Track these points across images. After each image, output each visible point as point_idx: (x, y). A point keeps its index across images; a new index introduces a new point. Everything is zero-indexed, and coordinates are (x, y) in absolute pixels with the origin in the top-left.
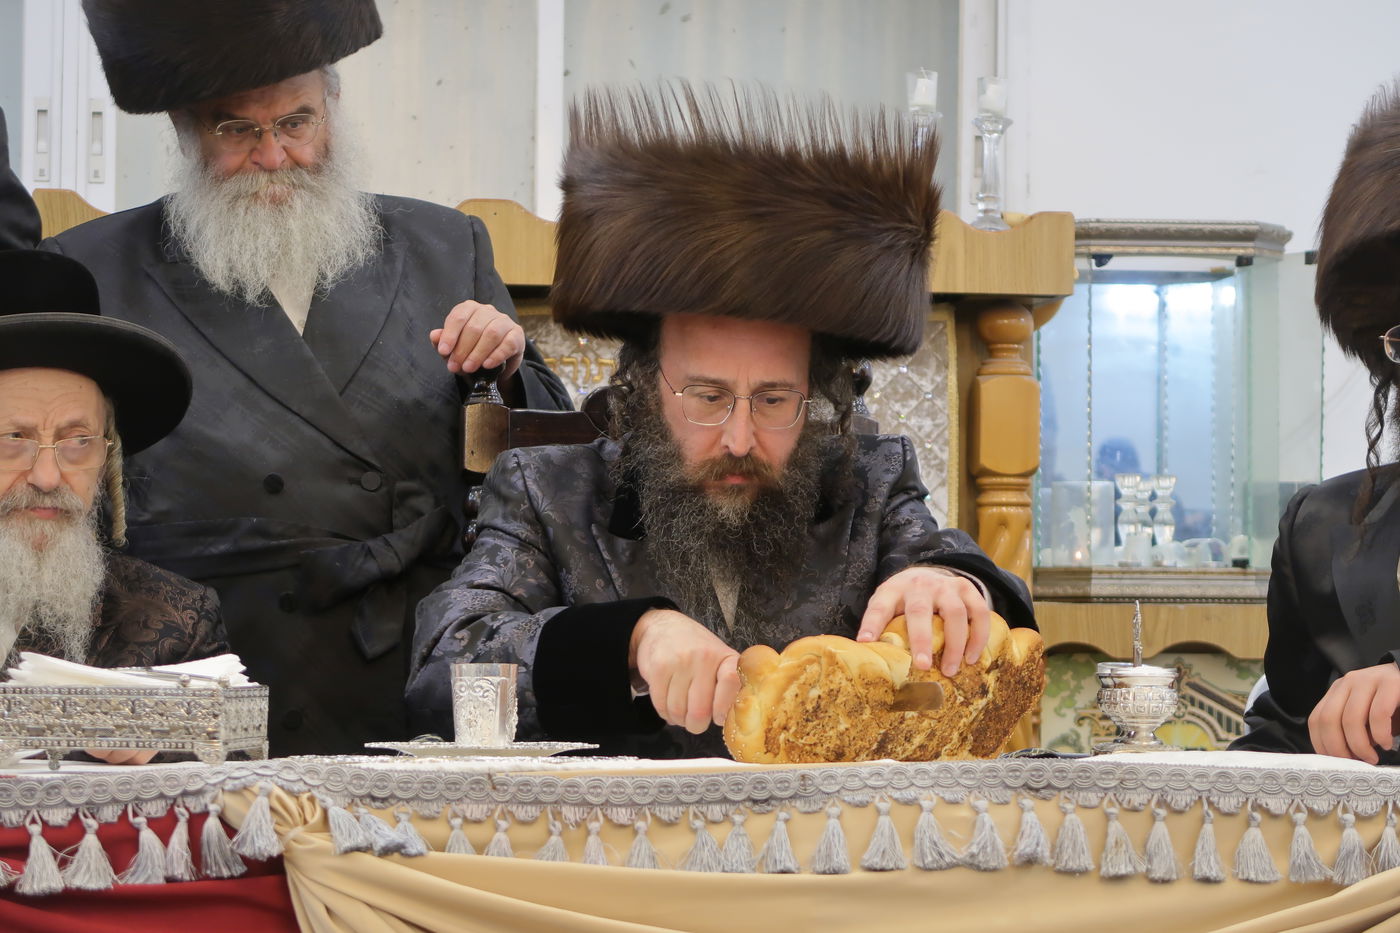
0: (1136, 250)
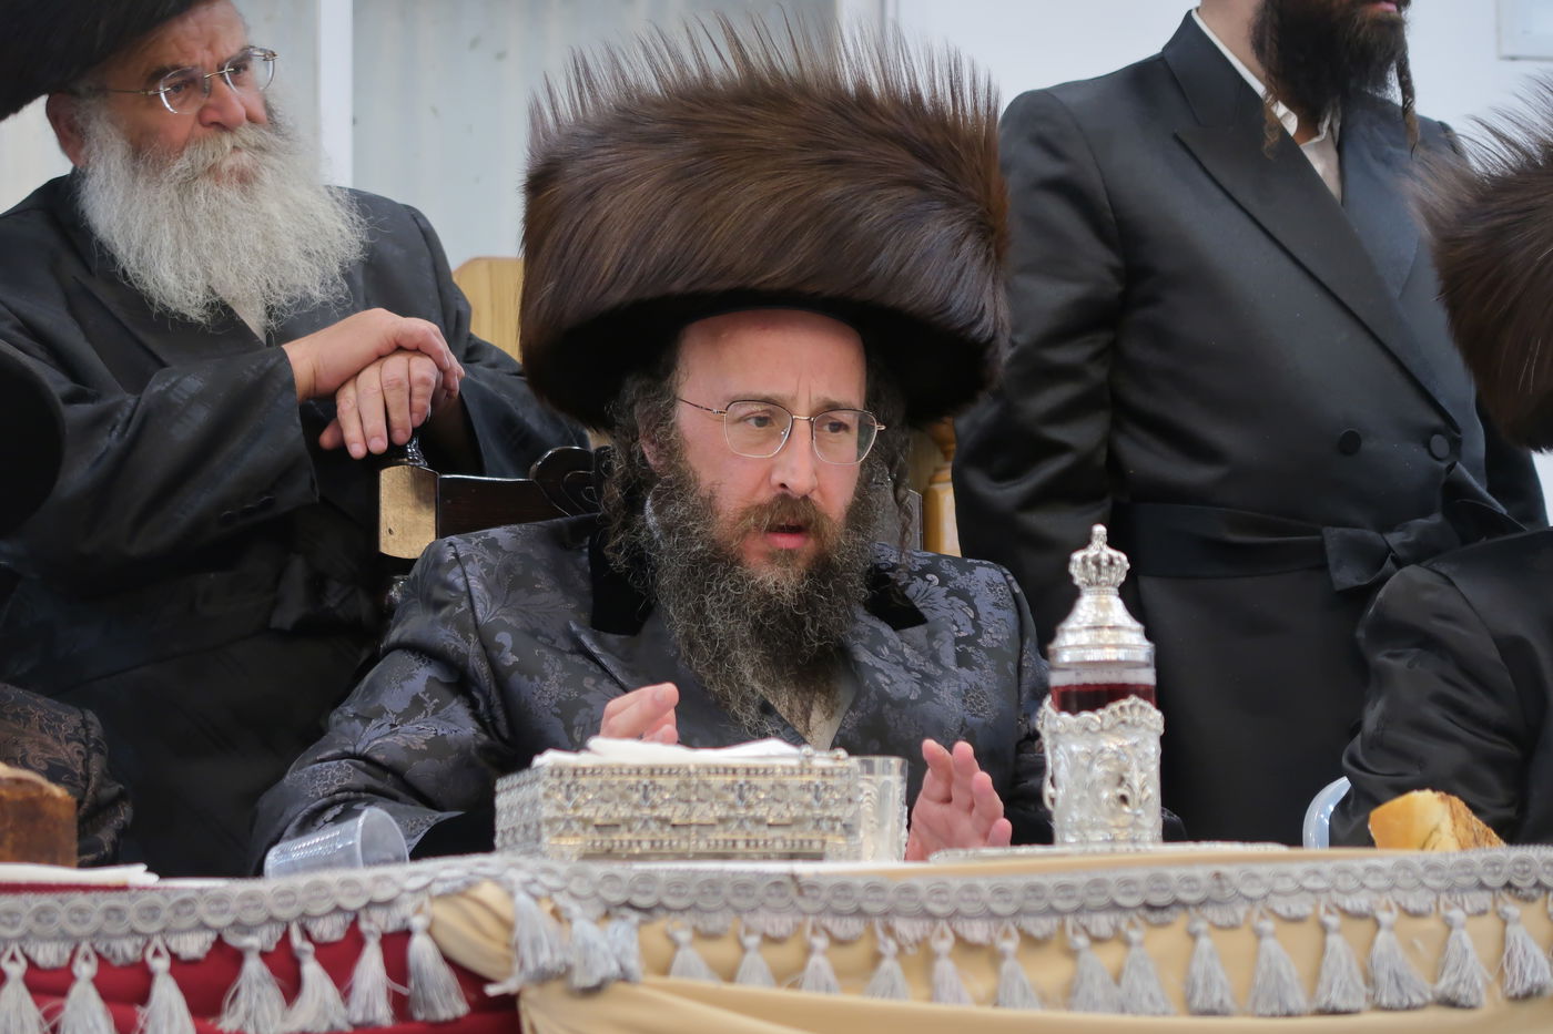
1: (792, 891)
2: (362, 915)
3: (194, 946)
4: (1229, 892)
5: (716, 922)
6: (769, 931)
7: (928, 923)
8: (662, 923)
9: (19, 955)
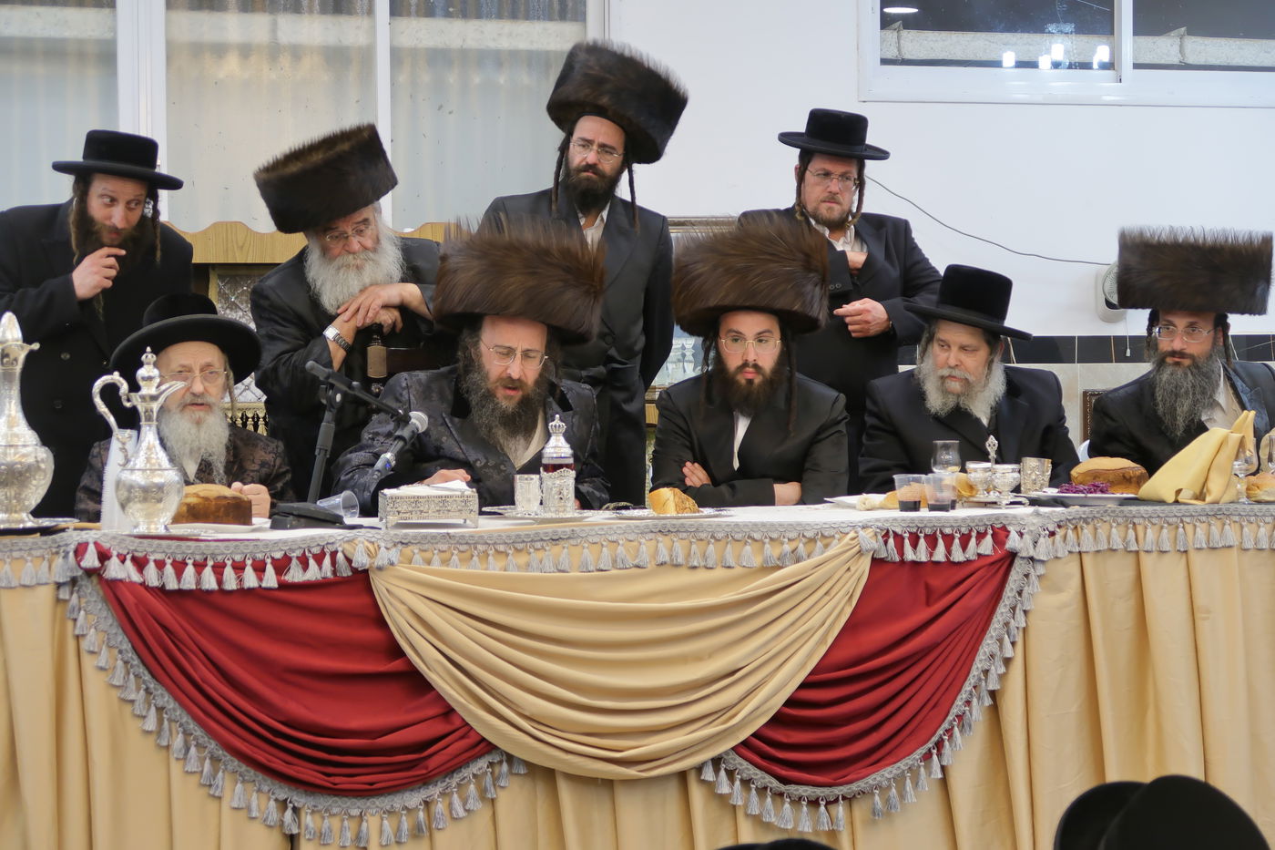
1: (448, 537)
3: (278, 555)
5: (426, 547)
8: (411, 547)
9: (230, 558)
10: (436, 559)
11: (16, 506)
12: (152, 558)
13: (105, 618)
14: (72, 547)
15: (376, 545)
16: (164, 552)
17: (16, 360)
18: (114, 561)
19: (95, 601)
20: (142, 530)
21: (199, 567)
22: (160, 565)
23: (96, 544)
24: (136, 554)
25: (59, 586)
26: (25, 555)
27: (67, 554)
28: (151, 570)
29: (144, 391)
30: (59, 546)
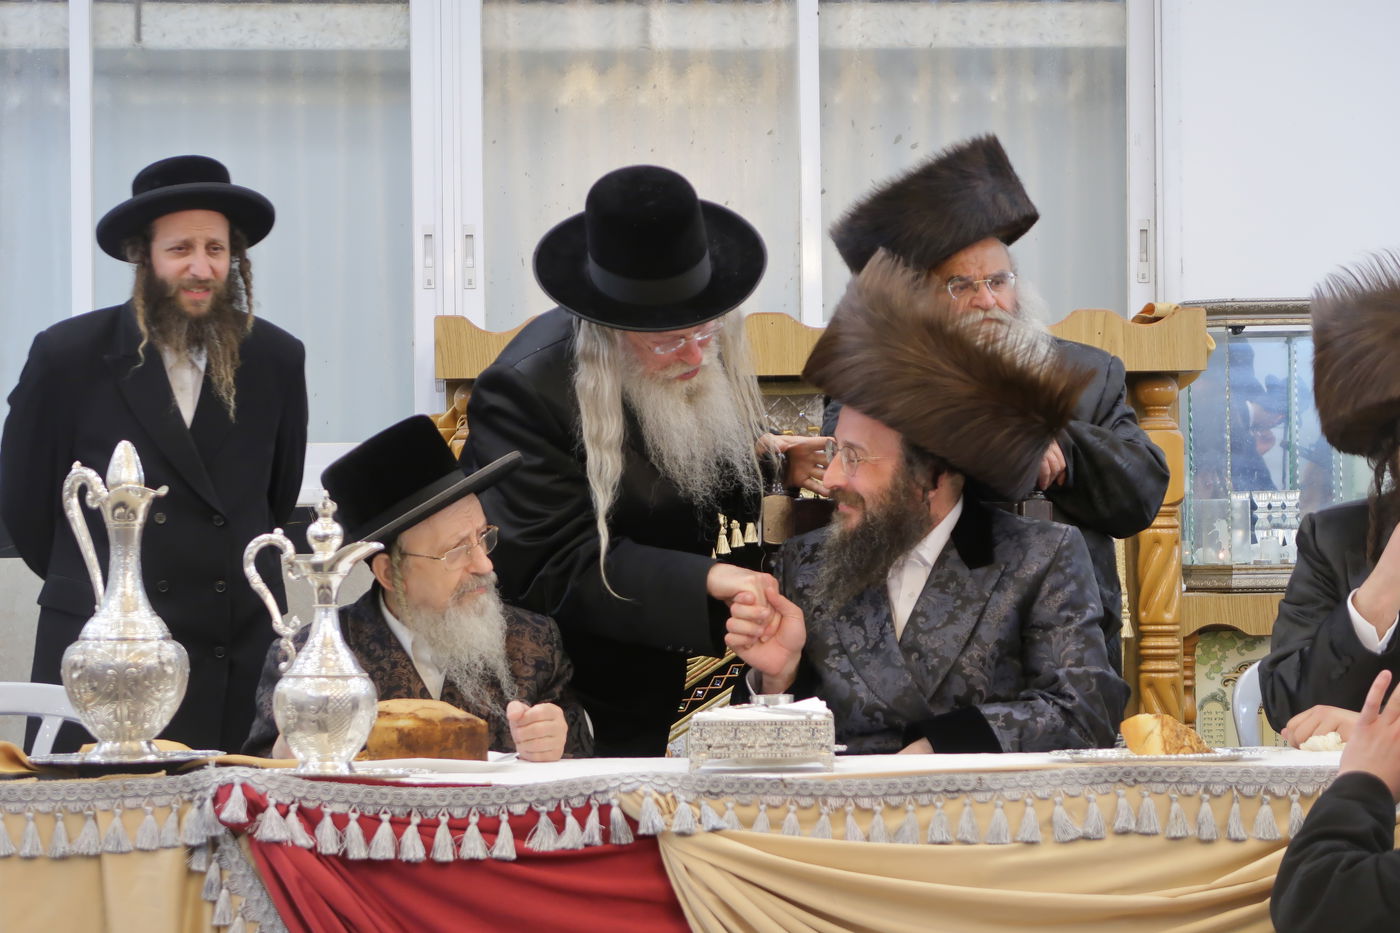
0: (1262, 321)
1: (782, 786)
2: (593, 797)
3: (519, 809)
4: (984, 786)
5: (747, 799)
6: (771, 803)
7: (844, 799)
8: (724, 799)
9: (446, 813)
10: (763, 819)
11: (130, 731)
12: (328, 811)
13: (258, 901)
14: (211, 791)
15: (669, 796)
16: (346, 802)
17: (134, 512)
18: (272, 812)
19: (244, 876)
20: (313, 768)
21: (399, 825)
22: (340, 821)
23: (244, 786)
24: (305, 804)
25: (192, 850)
26: (143, 805)
27: (203, 800)
28: (326, 829)
29: (319, 557)
30: (194, 791)
